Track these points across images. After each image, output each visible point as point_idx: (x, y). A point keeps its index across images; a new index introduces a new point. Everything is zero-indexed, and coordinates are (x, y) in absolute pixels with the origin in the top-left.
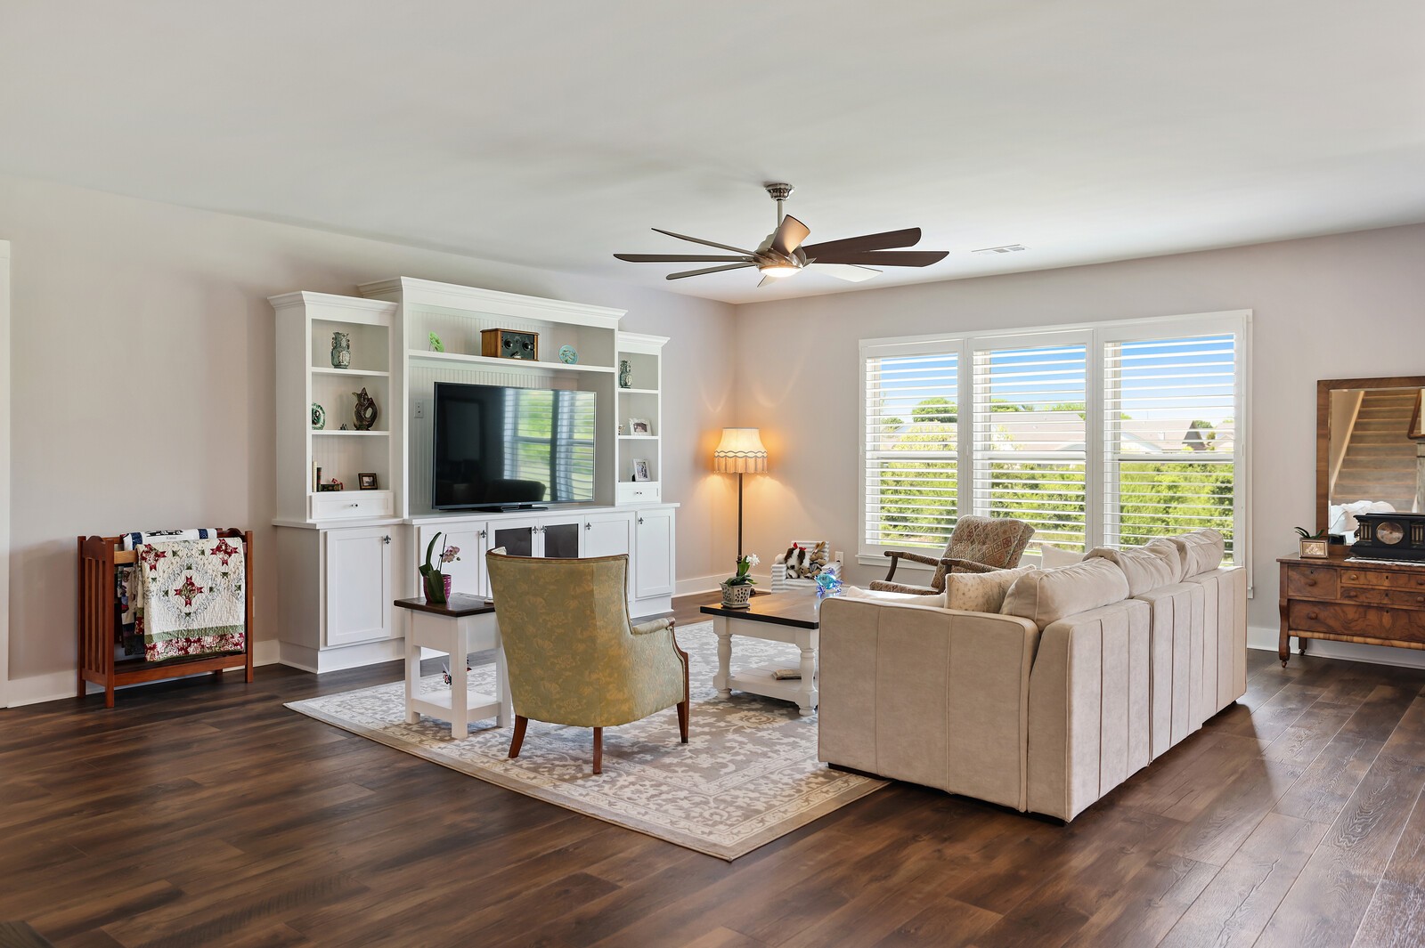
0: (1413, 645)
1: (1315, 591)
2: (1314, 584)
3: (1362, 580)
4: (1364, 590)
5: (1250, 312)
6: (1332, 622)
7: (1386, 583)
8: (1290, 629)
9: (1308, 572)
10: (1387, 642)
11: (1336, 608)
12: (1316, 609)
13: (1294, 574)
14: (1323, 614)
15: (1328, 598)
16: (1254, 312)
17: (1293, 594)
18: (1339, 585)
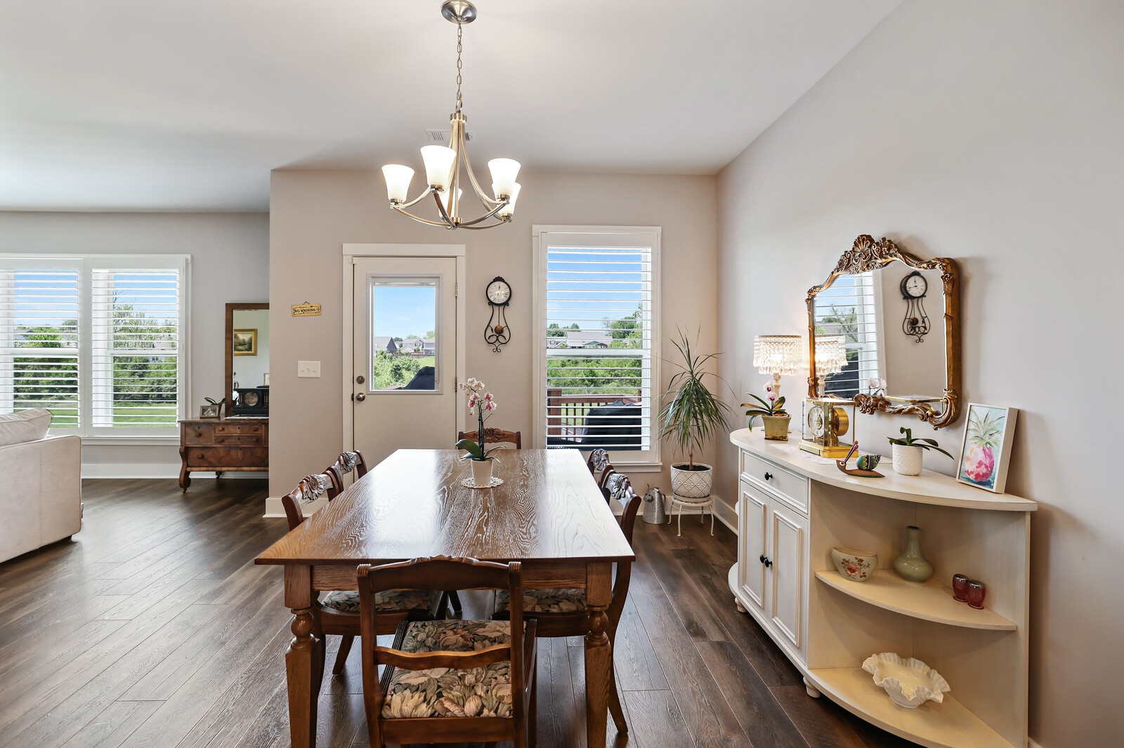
0: (253, 468)
1: (201, 440)
2: (200, 435)
3: (226, 431)
4: (228, 437)
5: (189, 256)
6: (212, 460)
7: (238, 431)
8: (188, 466)
9: (197, 428)
10: (240, 469)
11: (214, 450)
12: (203, 452)
13: (189, 431)
14: (208, 454)
15: (208, 444)
16: (192, 257)
17: (189, 444)
18: (213, 434)
